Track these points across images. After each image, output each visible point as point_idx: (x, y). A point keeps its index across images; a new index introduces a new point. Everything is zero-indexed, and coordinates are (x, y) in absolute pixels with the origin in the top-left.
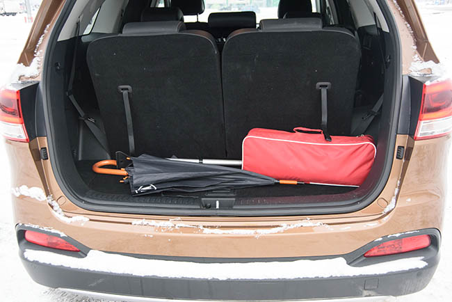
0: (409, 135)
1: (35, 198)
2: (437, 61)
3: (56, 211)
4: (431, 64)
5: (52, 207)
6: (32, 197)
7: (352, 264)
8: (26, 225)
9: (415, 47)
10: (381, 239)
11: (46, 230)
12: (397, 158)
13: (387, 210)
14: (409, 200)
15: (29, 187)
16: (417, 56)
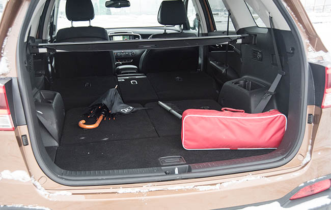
0: (315, 105)
1: (18, 181)
2: (326, 51)
3: (40, 189)
4: (321, 53)
5: (36, 186)
6: (16, 179)
7: (284, 206)
8: (9, 206)
9: (308, 41)
10: (303, 184)
11: (31, 208)
12: (308, 123)
13: (304, 162)
14: (319, 153)
15: (12, 171)
16: (310, 48)
